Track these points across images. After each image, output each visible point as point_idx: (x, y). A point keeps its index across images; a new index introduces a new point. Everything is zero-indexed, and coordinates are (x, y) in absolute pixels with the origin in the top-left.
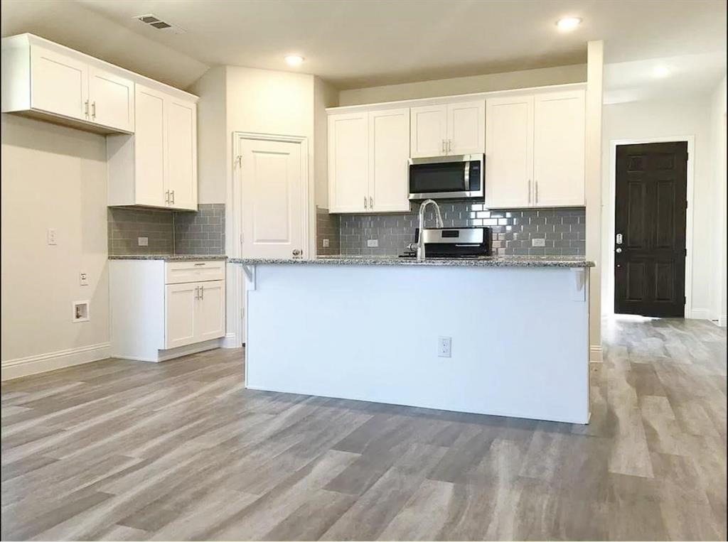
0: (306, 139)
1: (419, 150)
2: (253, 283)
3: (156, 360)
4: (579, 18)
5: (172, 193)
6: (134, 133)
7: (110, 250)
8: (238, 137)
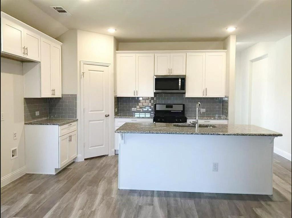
0: (111, 65)
1: (158, 72)
2: (123, 141)
3: (54, 174)
4: (235, 27)
5: (54, 90)
6: (40, 62)
7: (25, 120)
8: (83, 63)
